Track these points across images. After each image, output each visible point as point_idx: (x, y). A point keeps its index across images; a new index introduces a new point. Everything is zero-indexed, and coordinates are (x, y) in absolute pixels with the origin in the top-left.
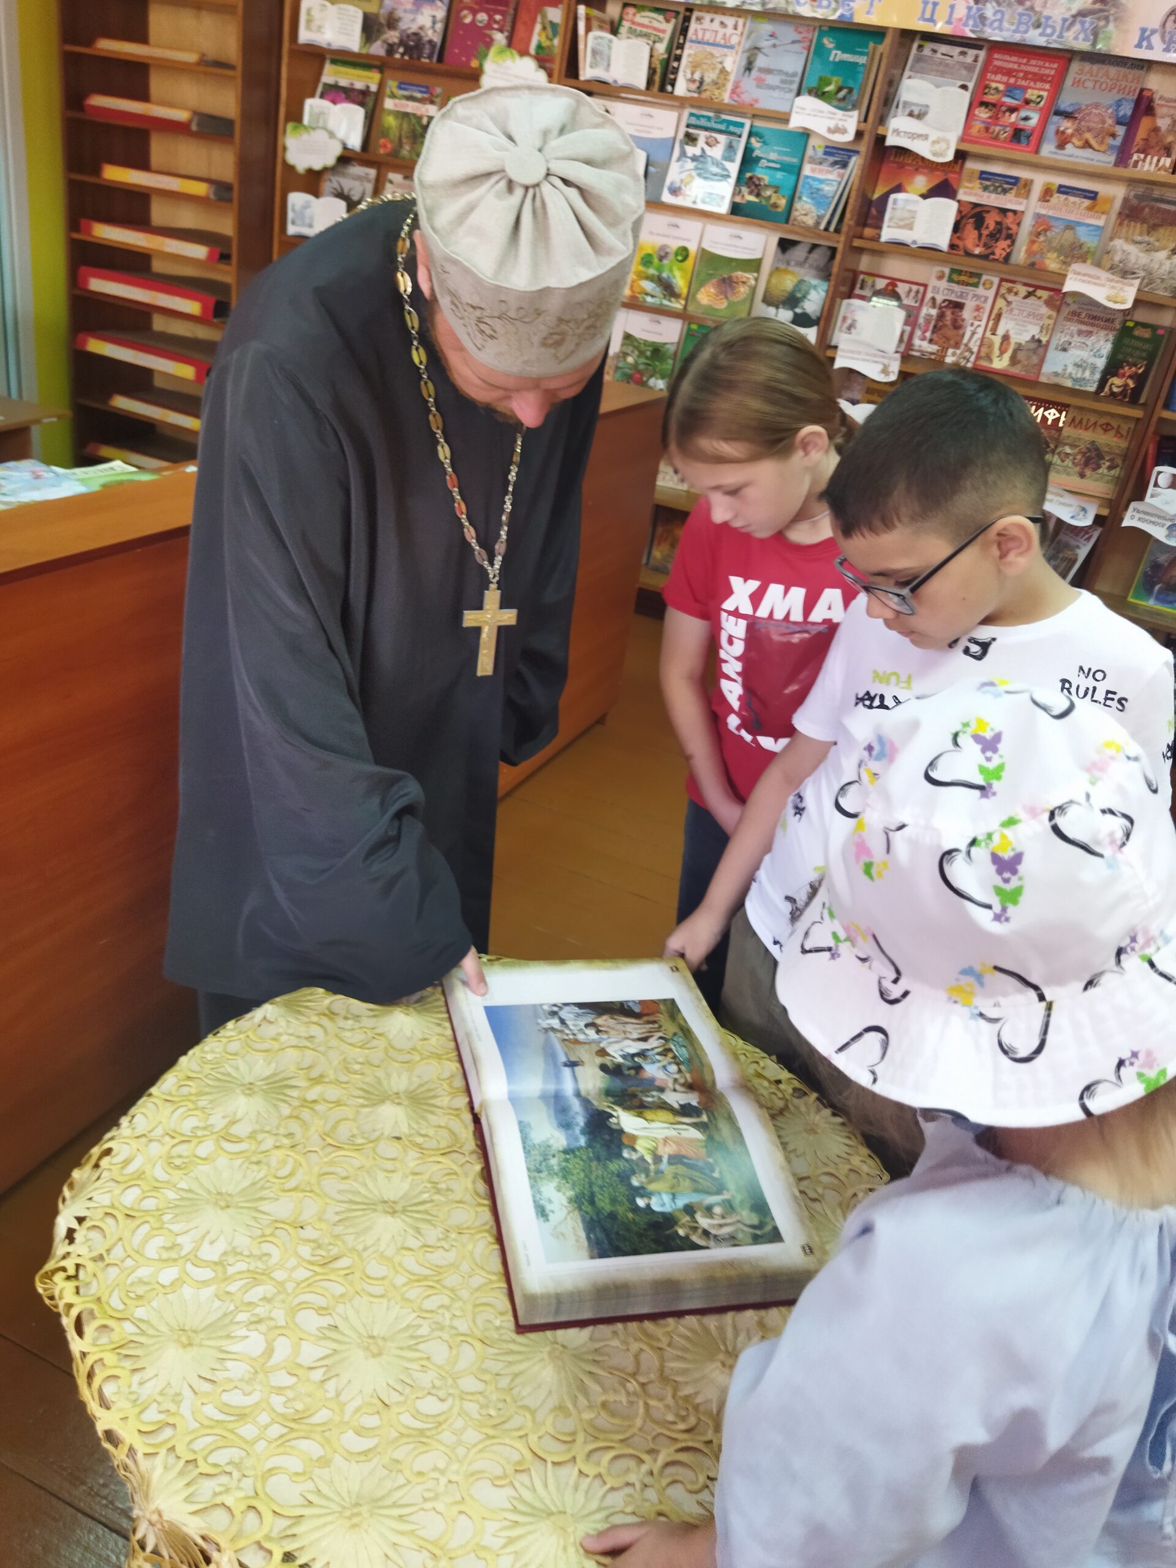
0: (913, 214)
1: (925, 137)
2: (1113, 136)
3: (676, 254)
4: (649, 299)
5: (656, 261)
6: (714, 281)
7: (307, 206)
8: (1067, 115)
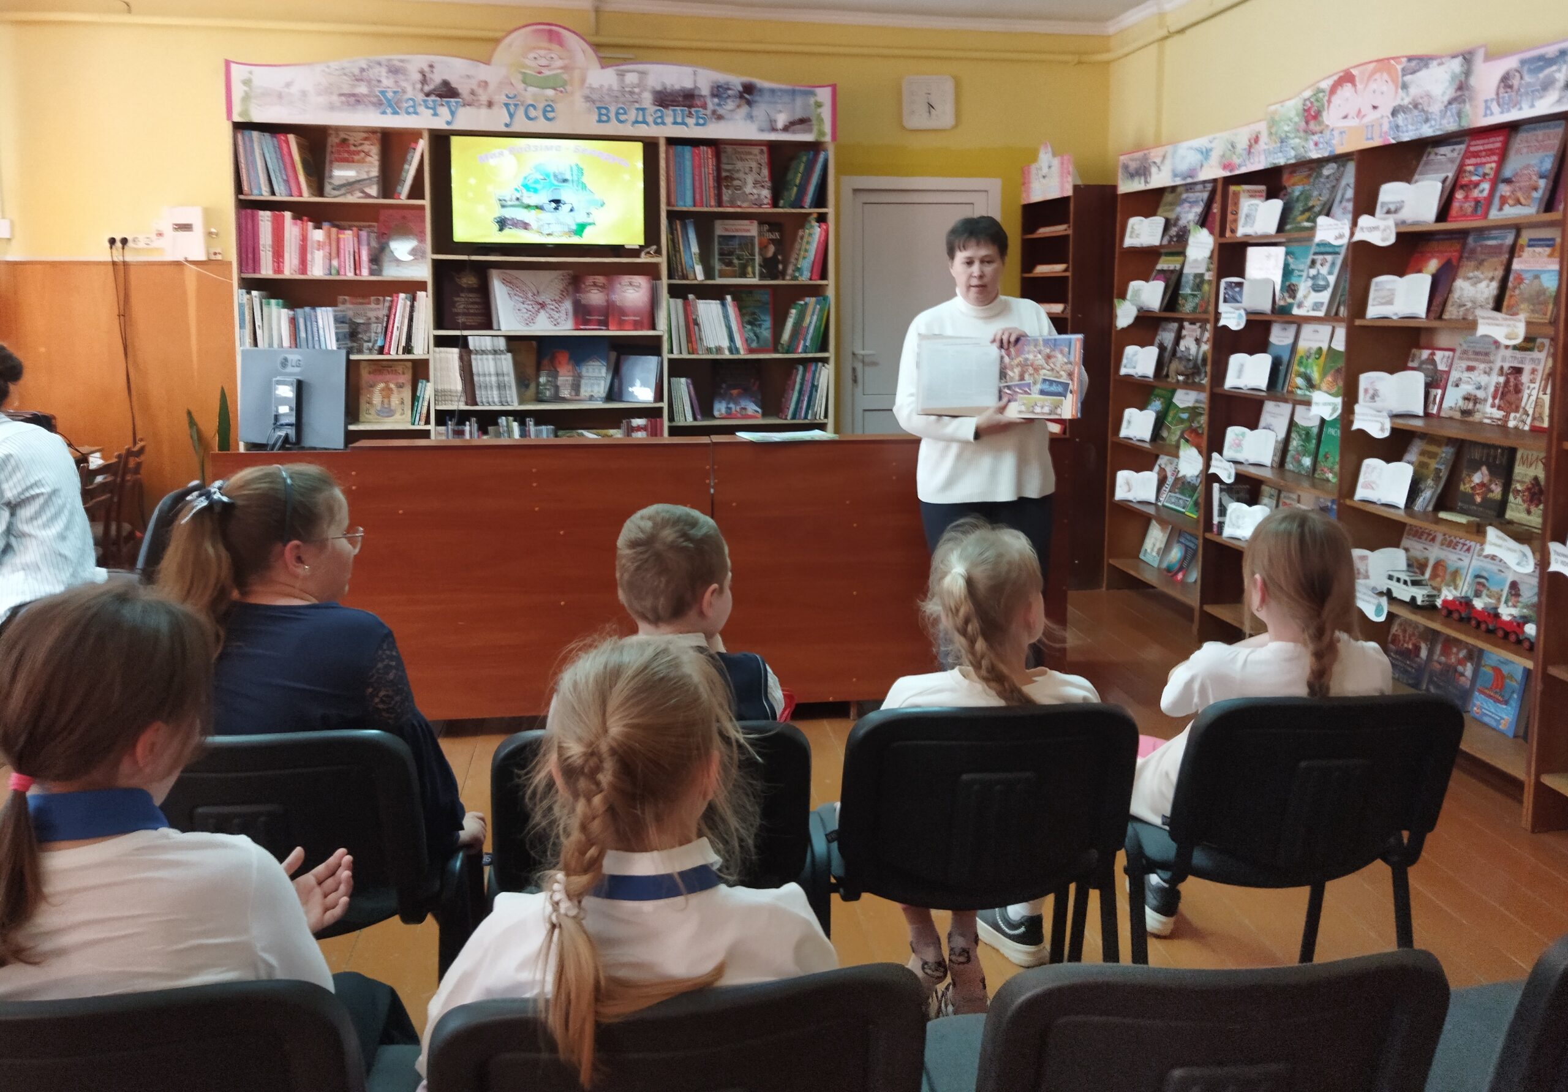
0: (1392, 292)
1: (1376, 228)
2: (1536, 189)
3: (1316, 353)
4: (1299, 392)
5: (1304, 361)
6: (1332, 371)
7: (1135, 354)
8: (1508, 181)
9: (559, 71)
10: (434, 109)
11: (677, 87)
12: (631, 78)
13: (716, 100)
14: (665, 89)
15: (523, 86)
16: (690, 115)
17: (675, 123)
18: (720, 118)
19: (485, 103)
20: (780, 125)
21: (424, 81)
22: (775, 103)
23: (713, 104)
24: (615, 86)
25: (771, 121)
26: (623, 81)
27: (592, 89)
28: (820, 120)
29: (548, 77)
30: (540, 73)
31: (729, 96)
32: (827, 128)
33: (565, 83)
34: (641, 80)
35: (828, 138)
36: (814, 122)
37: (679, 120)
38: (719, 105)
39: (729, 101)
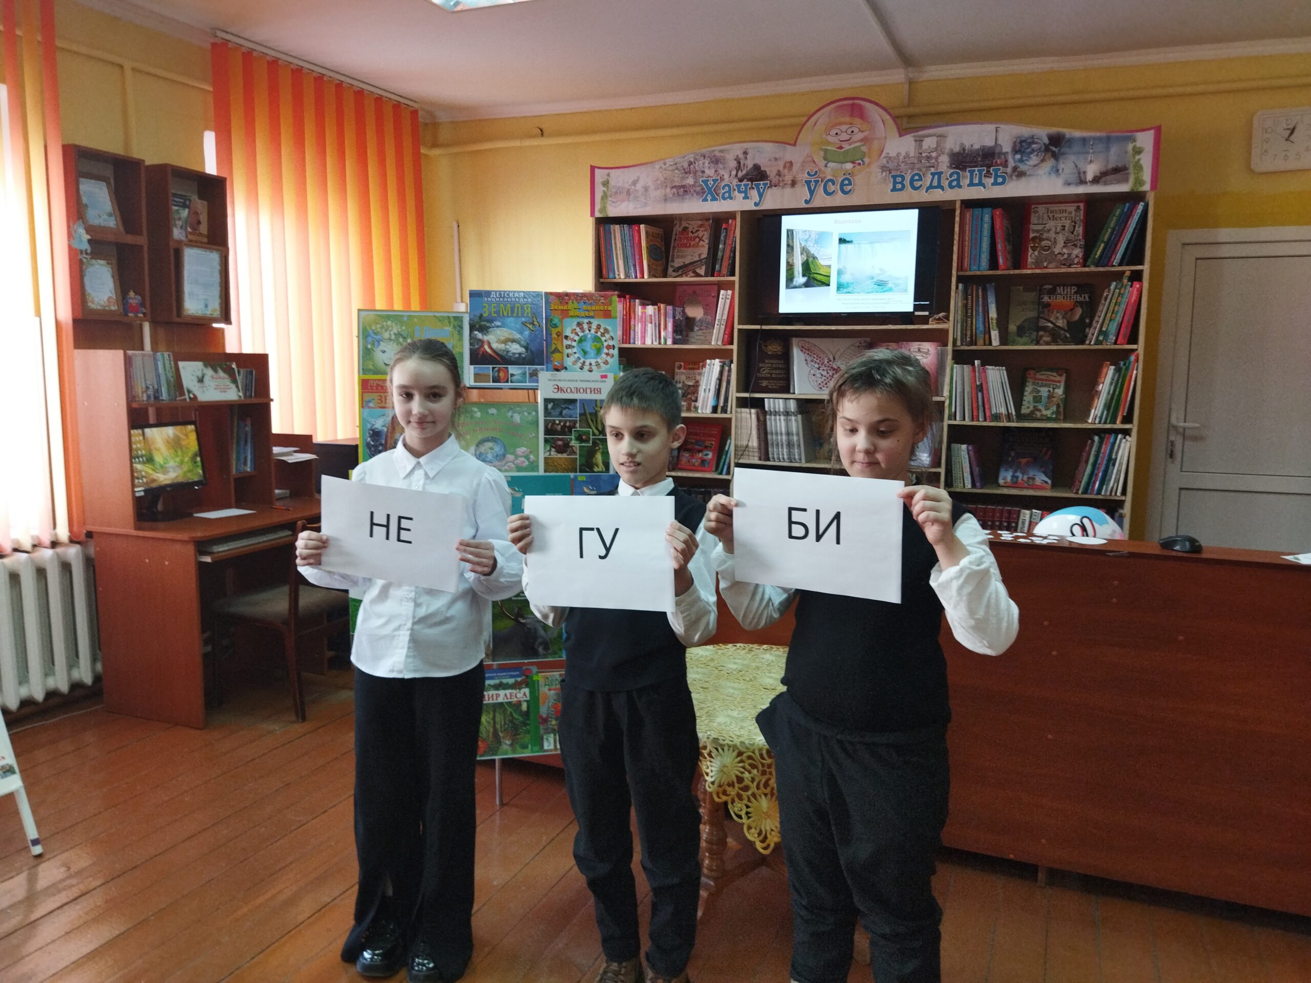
9: (859, 144)
10: (745, 192)
11: (976, 147)
12: (929, 143)
13: (1018, 156)
14: (964, 150)
15: (825, 162)
16: (988, 175)
17: (971, 184)
18: (1021, 174)
19: (790, 182)
20: (1090, 177)
21: (738, 168)
22: (1088, 153)
23: (1015, 162)
24: (912, 154)
25: (1079, 173)
26: (921, 146)
27: (889, 159)
28: (1139, 167)
29: (848, 150)
30: (841, 148)
31: (1033, 151)
32: (1147, 176)
33: (864, 155)
34: (938, 144)
35: (1146, 187)
36: (1131, 170)
37: (976, 181)
38: (1021, 161)
39: (1032, 156)
